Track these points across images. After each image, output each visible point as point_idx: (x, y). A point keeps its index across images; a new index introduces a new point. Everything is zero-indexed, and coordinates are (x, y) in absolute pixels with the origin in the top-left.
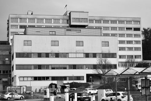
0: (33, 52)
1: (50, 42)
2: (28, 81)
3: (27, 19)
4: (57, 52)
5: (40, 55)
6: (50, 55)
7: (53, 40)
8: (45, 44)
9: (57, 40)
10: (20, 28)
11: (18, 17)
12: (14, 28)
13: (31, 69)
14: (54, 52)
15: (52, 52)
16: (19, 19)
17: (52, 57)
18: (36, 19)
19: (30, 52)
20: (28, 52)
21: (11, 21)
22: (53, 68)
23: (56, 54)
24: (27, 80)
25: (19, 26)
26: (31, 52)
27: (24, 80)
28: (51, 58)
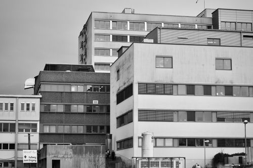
0: (176, 82)
1: (214, 61)
2: (164, 146)
3: (128, 22)
4: (228, 83)
5: (191, 90)
6: (213, 89)
7: (221, 57)
8: (203, 65)
9: (229, 57)
10: (113, 40)
11: (109, 18)
12: (101, 40)
13: (172, 121)
14: (221, 84)
15: (218, 84)
16: (111, 21)
17: (217, 94)
18: (146, 23)
19: (170, 82)
20: (165, 82)
21: (95, 27)
22: (220, 120)
23: (226, 87)
24: (162, 145)
25: (111, 36)
26: (172, 83)
27: (157, 145)
28: (216, 96)
